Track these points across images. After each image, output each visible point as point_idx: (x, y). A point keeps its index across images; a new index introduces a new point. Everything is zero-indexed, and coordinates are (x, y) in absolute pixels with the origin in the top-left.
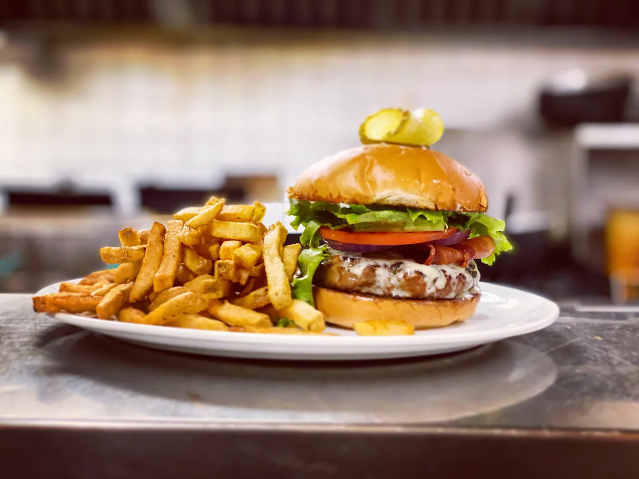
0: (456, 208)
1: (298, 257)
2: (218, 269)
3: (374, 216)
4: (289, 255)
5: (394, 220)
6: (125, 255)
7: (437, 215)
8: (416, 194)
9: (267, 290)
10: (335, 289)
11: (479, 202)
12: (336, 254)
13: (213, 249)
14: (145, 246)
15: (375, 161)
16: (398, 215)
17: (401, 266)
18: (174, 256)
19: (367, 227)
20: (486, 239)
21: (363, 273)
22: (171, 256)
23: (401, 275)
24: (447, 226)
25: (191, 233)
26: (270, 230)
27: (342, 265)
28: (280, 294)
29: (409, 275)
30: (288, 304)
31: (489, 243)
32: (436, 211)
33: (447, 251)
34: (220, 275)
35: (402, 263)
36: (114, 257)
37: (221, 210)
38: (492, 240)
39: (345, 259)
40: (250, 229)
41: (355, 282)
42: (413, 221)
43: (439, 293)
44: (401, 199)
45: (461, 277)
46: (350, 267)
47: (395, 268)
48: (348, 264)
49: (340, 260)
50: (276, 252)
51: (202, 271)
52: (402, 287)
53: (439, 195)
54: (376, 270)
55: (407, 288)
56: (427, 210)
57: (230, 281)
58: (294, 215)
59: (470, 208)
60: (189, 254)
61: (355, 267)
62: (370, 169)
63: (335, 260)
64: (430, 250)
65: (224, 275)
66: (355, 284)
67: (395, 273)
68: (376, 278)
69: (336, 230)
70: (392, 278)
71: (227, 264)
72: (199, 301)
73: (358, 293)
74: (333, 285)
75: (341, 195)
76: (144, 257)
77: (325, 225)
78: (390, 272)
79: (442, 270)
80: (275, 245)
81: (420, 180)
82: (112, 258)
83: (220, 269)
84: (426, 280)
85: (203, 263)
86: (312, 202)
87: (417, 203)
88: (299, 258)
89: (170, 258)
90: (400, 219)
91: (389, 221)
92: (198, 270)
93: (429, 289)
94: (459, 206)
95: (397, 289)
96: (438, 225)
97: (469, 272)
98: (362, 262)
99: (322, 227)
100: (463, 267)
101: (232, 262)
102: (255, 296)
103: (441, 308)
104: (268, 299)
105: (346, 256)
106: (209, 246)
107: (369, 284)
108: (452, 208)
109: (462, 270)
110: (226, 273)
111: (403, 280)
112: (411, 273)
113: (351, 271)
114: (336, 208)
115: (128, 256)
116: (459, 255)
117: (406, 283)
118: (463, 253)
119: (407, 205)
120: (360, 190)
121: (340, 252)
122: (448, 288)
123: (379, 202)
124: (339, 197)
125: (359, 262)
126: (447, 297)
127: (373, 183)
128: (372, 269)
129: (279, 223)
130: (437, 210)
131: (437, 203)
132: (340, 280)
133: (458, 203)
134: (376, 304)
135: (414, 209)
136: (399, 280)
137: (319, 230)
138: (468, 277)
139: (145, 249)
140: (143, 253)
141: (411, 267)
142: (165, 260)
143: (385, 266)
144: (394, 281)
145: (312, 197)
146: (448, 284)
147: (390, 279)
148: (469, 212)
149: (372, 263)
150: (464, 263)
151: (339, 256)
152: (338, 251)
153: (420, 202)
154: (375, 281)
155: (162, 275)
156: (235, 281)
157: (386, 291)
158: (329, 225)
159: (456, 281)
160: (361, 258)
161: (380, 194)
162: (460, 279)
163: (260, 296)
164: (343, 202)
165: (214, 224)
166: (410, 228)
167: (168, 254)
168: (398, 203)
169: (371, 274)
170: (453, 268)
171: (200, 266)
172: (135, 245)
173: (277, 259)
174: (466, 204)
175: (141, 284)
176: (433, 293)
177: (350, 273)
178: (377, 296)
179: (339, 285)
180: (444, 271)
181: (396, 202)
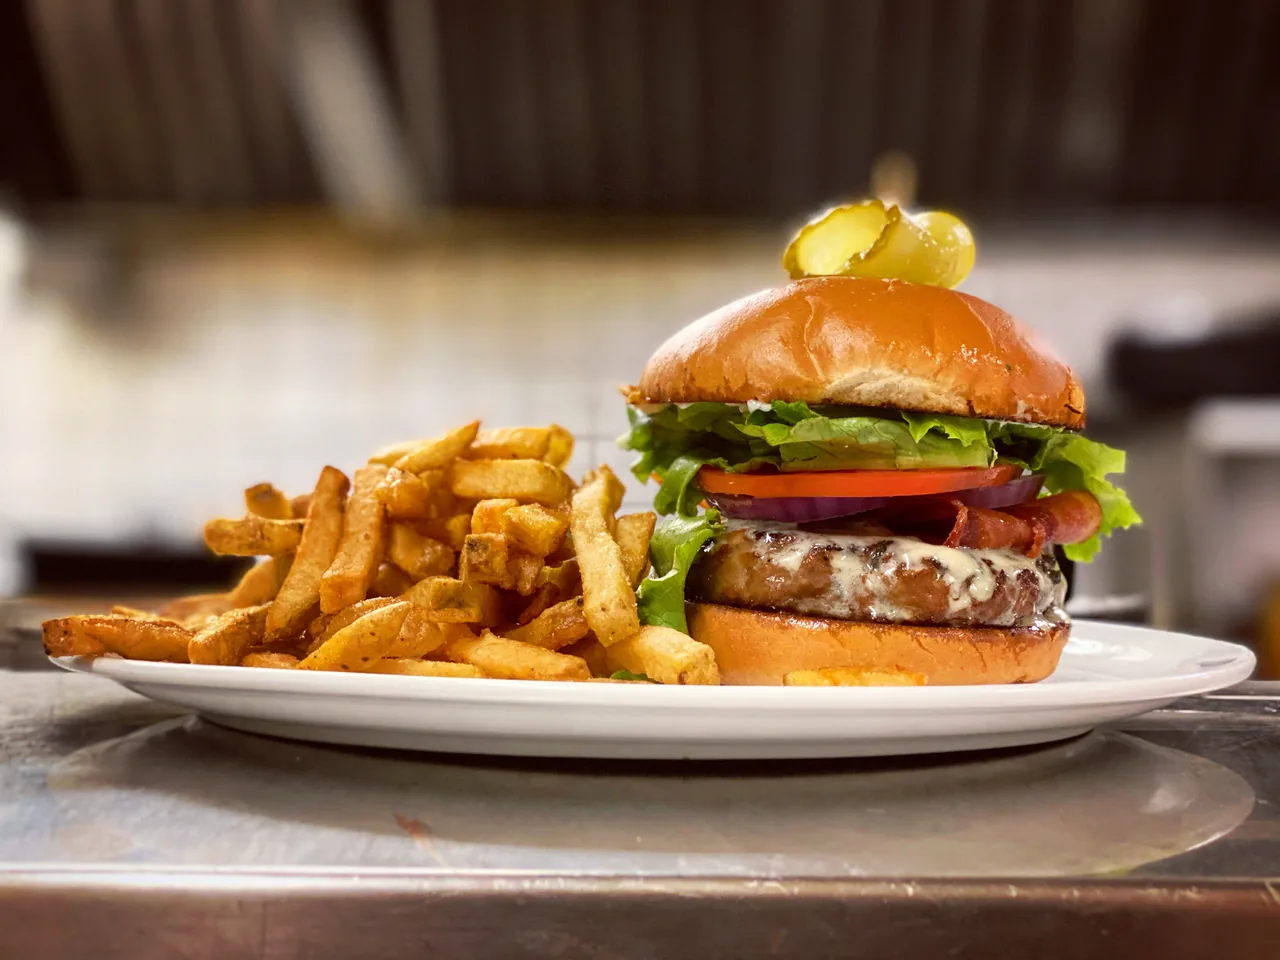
0: (1016, 412)
1: (650, 538)
2: (468, 553)
3: (829, 426)
4: (631, 534)
5: (873, 440)
6: (256, 534)
7: (972, 428)
8: (923, 376)
9: (581, 603)
10: (738, 604)
11: (1067, 402)
12: (739, 528)
13: (455, 523)
14: (301, 521)
15: (828, 306)
16: (881, 428)
17: (890, 549)
18: (367, 537)
19: (810, 459)
20: (1080, 497)
21: (802, 565)
22: (361, 537)
23: (889, 570)
24: (996, 453)
25: (408, 481)
26: (584, 482)
27: (753, 550)
28: (612, 607)
29: (908, 568)
30: (630, 630)
31: (1087, 505)
32: (970, 417)
33: (994, 519)
34: (474, 569)
35: (890, 543)
36: (231, 537)
37: (473, 438)
38: (1094, 498)
39: (760, 535)
40: (540, 472)
41: (783, 585)
42: (917, 441)
43: (979, 609)
44: (889, 388)
45: (1027, 578)
46: (772, 552)
47: (875, 555)
48: (766, 547)
49: (747, 539)
50: (599, 522)
51: (431, 570)
52: (892, 598)
53: (976, 377)
54: (832, 558)
55: (903, 599)
56: (948, 415)
57: (496, 587)
58: (639, 449)
59: (1046, 413)
60: (400, 536)
61: (783, 552)
62: (817, 324)
63: (737, 540)
64: (955, 511)
65: (482, 567)
66: (786, 592)
67: (875, 565)
68: (831, 577)
69: (739, 473)
70: (869, 575)
71: (490, 540)
72: (424, 628)
73: (791, 611)
74: (732, 596)
75: (751, 382)
76: (300, 539)
77: (712, 461)
78: (865, 562)
79: (984, 560)
80: (597, 509)
81: (930, 345)
82: (226, 540)
83: (473, 554)
84: (950, 579)
85: (431, 552)
86: (683, 406)
87: (926, 397)
88: (653, 540)
89: (358, 541)
90: (887, 437)
91: (862, 442)
92: (421, 569)
93: (957, 599)
94: (1022, 405)
95: (881, 601)
96: (975, 453)
97: (1044, 570)
98: (798, 541)
99: (704, 468)
100: (1032, 557)
101: (501, 537)
102: (554, 617)
103: (986, 648)
104: (585, 623)
105: (761, 530)
106: (447, 520)
107: (816, 592)
108: (1007, 409)
109: (1030, 564)
110: (486, 563)
111: (895, 581)
112: (913, 564)
113: (774, 562)
114: (739, 416)
115: (263, 537)
116: (1020, 527)
117: (901, 587)
118: (1031, 524)
119: (903, 404)
120: (794, 369)
121: (747, 524)
122: (999, 598)
123: (839, 398)
124: (747, 386)
125: (793, 540)
126: (997, 622)
127: (825, 355)
128: (823, 557)
129: (606, 468)
130: (972, 413)
131: (972, 398)
132: (748, 584)
133: (1020, 399)
134: (834, 634)
135: (919, 414)
136: (885, 580)
137: (698, 476)
138: (1044, 581)
139: (301, 527)
140: (297, 535)
141: (912, 552)
142: (346, 546)
143: (853, 550)
144: (873, 583)
145: (682, 393)
146: (997, 591)
147: (864, 579)
148: (1044, 423)
149: (822, 542)
150: (1034, 547)
151: (744, 530)
152: (742, 522)
153: (932, 395)
154: (829, 584)
155: (339, 576)
156: (507, 585)
157: (857, 606)
158: (720, 461)
159: (1018, 586)
160: (796, 532)
161: (839, 379)
162: (1025, 581)
163: (564, 616)
164: (756, 399)
165: (457, 467)
166: (907, 460)
167: (353, 534)
168: (881, 398)
169: (821, 566)
170: (1008, 557)
171: (427, 559)
172: (280, 518)
173: (604, 537)
174: (1038, 400)
175: (293, 597)
176: (964, 611)
177: (773, 566)
178: (834, 618)
179: (746, 596)
180: (989, 563)
181: (878, 397)
